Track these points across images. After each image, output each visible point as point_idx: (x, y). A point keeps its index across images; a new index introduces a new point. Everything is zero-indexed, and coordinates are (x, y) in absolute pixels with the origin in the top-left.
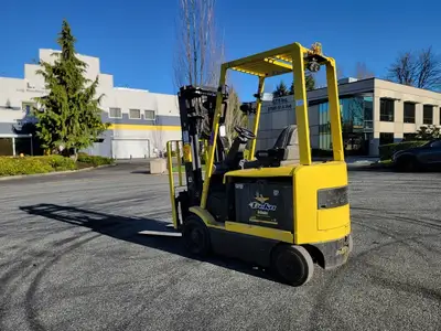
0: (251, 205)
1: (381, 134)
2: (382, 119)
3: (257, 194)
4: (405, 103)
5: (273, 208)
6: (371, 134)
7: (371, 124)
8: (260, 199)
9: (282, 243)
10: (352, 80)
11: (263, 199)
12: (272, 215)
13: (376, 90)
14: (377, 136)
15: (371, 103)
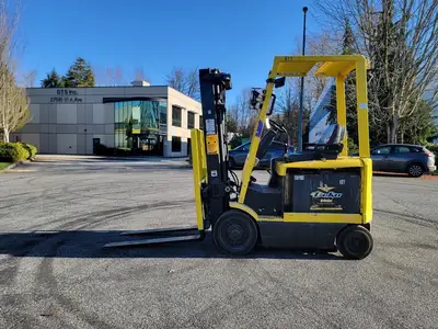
0: (313, 194)
1: (173, 138)
2: (174, 124)
3: (321, 184)
4: (189, 112)
5: (339, 195)
6: (165, 137)
7: (165, 128)
8: (324, 189)
9: (350, 225)
10: (145, 84)
11: (327, 189)
12: (337, 202)
13: (169, 96)
14: (170, 139)
15: (166, 109)
